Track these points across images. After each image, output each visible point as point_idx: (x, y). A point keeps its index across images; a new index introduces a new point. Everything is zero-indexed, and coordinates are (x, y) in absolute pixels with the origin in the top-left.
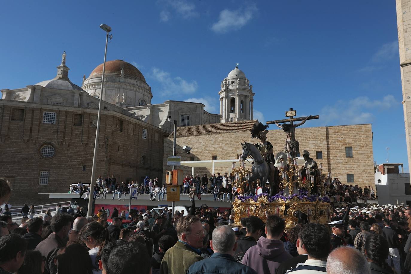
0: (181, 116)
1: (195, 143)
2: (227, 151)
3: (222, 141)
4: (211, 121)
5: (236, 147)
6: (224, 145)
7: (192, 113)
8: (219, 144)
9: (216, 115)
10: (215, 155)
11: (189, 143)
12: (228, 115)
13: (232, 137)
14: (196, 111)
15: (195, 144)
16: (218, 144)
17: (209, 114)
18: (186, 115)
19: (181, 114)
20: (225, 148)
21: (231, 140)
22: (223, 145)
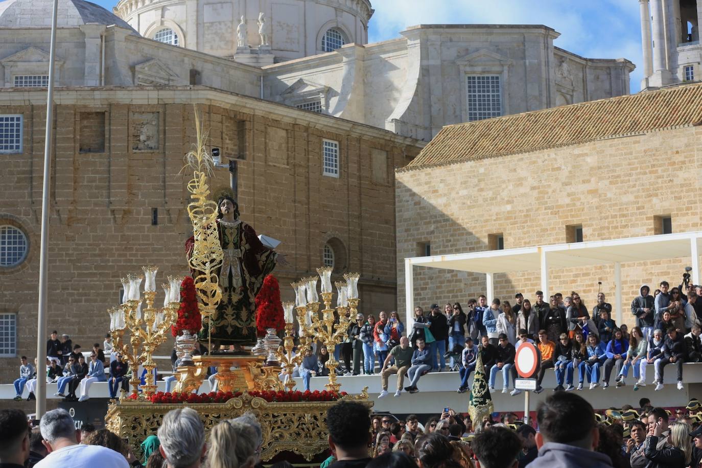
0: (467, 80)
1: (504, 182)
2: (616, 204)
3: (600, 168)
4: (591, 86)
5: (648, 190)
6: (607, 182)
7: (511, 67)
8: (589, 181)
9: (611, 65)
10: (575, 221)
11: (482, 185)
12: (673, 57)
13: (631, 153)
14: (524, 58)
15: (504, 186)
16: (584, 182)
17: (584, 62)
18: (486, 75)
19: (466, 73)
20: (609, 195)
21: (629, 164)
22: (603, 185)
